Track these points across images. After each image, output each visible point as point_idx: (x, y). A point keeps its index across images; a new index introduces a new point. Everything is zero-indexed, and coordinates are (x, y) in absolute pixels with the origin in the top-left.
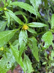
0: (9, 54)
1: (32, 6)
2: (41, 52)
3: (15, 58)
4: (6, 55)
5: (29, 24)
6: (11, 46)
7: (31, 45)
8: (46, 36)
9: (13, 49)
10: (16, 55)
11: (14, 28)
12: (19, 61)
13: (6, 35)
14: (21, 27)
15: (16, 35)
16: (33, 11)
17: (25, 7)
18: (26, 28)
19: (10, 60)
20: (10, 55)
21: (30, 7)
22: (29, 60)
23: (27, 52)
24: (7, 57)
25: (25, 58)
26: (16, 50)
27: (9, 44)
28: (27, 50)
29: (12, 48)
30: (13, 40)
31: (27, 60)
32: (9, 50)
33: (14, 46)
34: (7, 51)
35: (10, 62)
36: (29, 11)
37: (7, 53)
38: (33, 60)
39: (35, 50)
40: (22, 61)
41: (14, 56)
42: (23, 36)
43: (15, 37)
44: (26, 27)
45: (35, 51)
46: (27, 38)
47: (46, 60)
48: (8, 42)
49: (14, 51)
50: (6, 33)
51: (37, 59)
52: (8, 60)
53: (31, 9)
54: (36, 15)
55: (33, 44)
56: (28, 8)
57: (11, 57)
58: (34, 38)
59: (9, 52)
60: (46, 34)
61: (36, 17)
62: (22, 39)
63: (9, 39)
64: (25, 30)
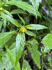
0: (6, 59)
1: (31, 5)
2: (44, 57)
3: (12, 63)
4: (2, 60)
5: (27, 27)
6: (8, 50)
7: (32, 49)
8: (47, 39)
9: (10, 53)
10: (12, 59)
11: (11, 28)
12: (16, 67)
13: (2, 38)
14: (18, 29)
15: (14, 37)
16: (33, 10)
17: (23, 7)
18: (23, 31)
19: (6, 66)
20: (6, 61)
21: (29, 6)
22: (29, 66)
23: (28, 57)
24: (2, 63)
25: (24, 64)
26: (12, 54)
27: (5, 47)
28: (27, 54)
29: (8, 53)
30: (10, 42)
31: (26, 67)
32: (5, 54)
33: (10, 49)
34: (2, 56)
35: (6, 69)
36: (28, 11)
37: (3, 58)
38: (34, 67)
39: (36, 54)
40: (19, 67)
41: (11, 61)
42: (21, 39)
43: (13, 39)
44: (23, 29)
45: (36, 56)
46: (24, 42)
47: (50, 66)
48: (4, 45)
49: (10, 56)
50: (2, 35)
51: (37, 65)
52: (4, 66)
53: (30, 9)
54: (36, 15)
55: (33, 48)
56: (27, 8)
57: (8, 62)
58: (35, 40)
59: (5, 57)
60: (47, 37)
61: (36, 17)
62: (19, 43)
63: (5, 42)
64: (22, 33)
